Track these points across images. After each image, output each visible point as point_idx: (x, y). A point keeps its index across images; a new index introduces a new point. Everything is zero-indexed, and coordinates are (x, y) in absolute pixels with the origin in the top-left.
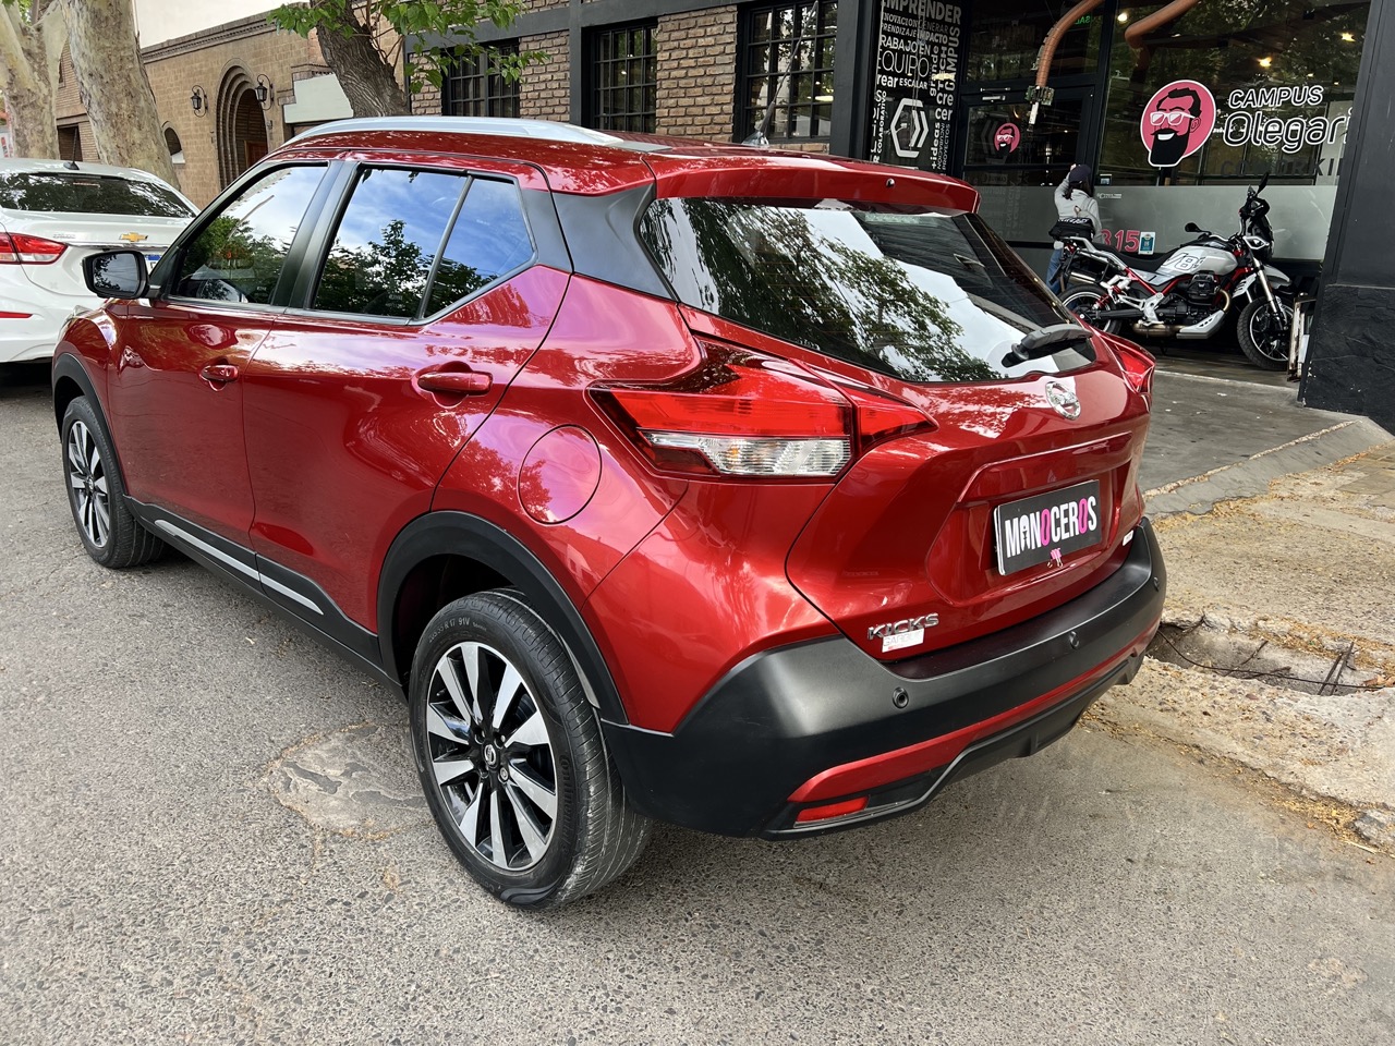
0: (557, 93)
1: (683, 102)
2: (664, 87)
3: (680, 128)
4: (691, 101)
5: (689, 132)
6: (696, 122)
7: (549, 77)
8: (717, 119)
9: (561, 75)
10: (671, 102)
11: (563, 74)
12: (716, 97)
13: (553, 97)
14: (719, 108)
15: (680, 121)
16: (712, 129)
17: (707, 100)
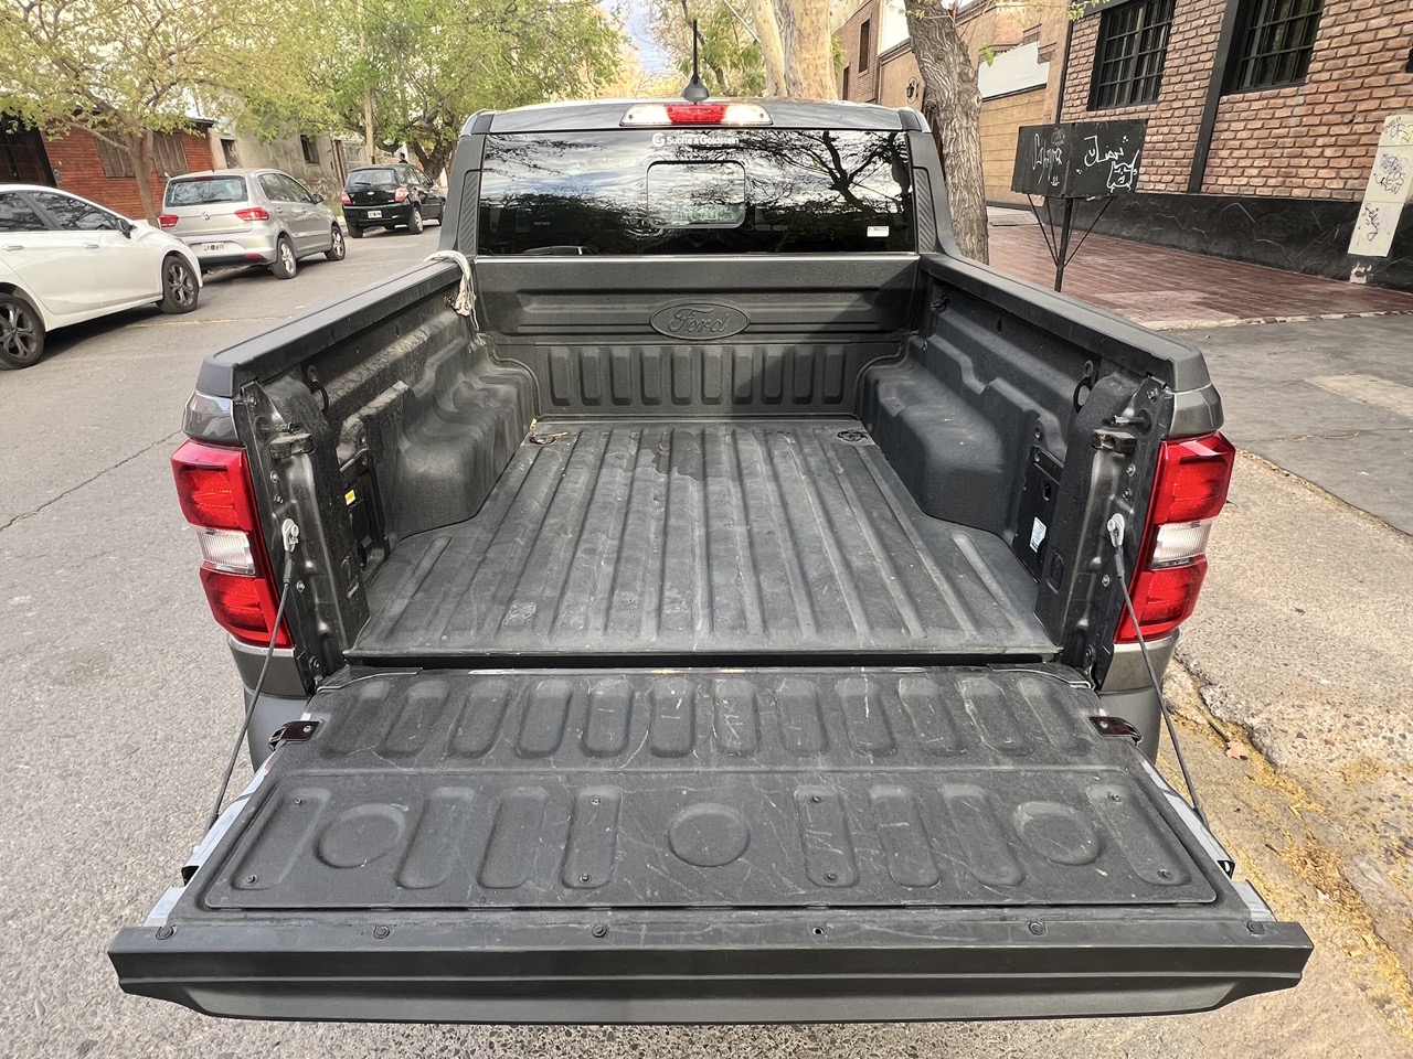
0: (1206, 39)
1: (1351, 28)
2: (1331, 13)
3: (1339, 61)
4: (1362, 26)
5: (1349, 65)
6: (1363, 51)
7: (1202, 22)
8: (1391, 44)
9: (1215, 18)
10: (1337, 30)
11: (1217, 17)
12: (1397, 16)
13: (1202, 43)
14: (1398, 29)
15: (1341, 52)
16: (1382, 56)
17: (1384, 21)
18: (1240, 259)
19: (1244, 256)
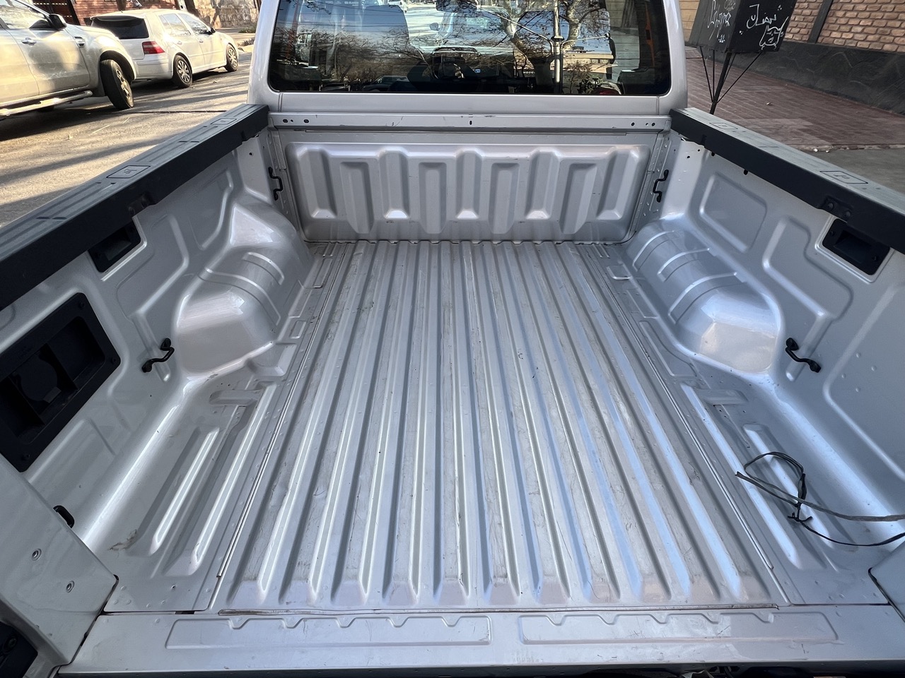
18: (836, 94)
19: (839, 92)
